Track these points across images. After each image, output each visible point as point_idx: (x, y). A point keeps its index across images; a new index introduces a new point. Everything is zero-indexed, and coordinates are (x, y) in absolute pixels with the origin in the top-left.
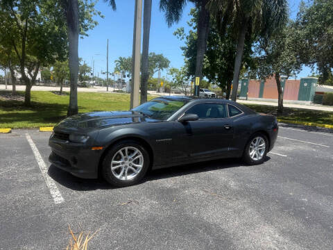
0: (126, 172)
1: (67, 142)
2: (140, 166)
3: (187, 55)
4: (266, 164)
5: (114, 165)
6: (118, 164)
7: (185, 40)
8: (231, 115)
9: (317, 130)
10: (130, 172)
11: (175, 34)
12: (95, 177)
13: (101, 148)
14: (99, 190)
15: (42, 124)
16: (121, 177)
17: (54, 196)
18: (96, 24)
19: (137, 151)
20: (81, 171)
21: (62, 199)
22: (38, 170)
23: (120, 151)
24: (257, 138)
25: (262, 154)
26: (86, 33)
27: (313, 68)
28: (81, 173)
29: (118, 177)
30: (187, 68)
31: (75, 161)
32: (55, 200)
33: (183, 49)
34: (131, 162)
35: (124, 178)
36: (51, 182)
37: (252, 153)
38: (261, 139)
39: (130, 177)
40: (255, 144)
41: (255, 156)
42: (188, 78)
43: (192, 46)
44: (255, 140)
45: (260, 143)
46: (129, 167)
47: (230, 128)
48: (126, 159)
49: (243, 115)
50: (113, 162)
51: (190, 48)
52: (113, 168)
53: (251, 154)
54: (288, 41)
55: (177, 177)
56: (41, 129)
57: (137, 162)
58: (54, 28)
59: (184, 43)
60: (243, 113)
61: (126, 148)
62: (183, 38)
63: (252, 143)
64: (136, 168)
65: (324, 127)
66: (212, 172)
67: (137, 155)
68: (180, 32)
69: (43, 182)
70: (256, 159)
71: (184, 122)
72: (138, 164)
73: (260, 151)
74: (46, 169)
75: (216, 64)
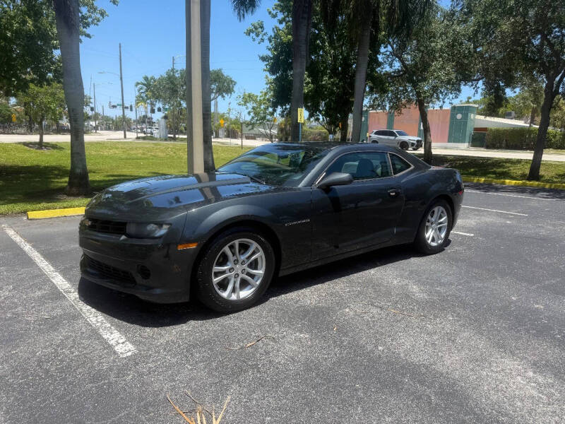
0: (238, 285)
1: (123, 237)
2: (260, 272)
3: (272, 70)
4: (448, 250)
5: (217, 274)
6: (223, 272)
7: (267, 43)
8: (396, 172)
9: (497, 189)
10: (244, 284)
11: (249, 33)
12: (185, 299)
14: (192, 323)
15: (29, 206)
16: (230, 295)
17: (112, 342)
18: (102, 14)
19: (254, 245)
20: (158, 291)
21: (130, 346)
22: (57, 295)
23: (226, 249)
24: (436, 209)
25: (443, 235)
26: (87, 31)
27: (476, 88)
28: (158, 294)
29: (225, 295)
30: (272, 93)
31: (145, 273)
32: (119, 349)
33: (263, 59)
34: (245, 266)
35: (234, 297)
36: (94, 317)
37: (429, 234)
38: (442, 209)
39: (245, 294)
40: (433, 220)
41: (433, 240)
42: (275, 111)
43: (280, 53)
44: (434, 211)
45: (441, 217)
46: (242, 276)
47: (397, 194)
48: (236, 262)
49: (412, 172)
50: (216, 269)
51: (276, 58)
52: (216, 280)
53: (427, 236)
54: (439, 44)
55: (320, 286)
56: (32, 215)
57: (254, 265)
58: (24, 22)
59: (266, 49)
60: (412, 167)
61: (237, 242)
62: (263, 40)
63: (429, 217)
64: (253, 276)
65: (504, 183)
66: (372, 271)
67: (254, 253)
68: (257, 30)
69: (77, 316)
70: (434, 244)
71: (327, 188)
72: (256, 268)
73: (440, 229)
74: (73, 290)
75: (323, 86)
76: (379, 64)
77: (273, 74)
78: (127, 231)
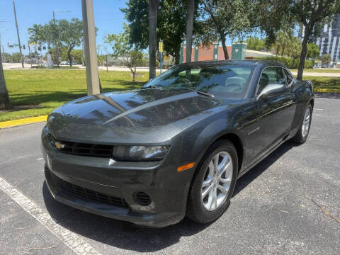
0: (215, 195)
1: (111, 161)
3: (130, 18)
10: (218, 193)
13: (191, 166)
16: (210, 206)
19: (227, 156)
23: (211, 163)
29: (207, 206)
31: (144, 199)
33: (123, 11)
34: (220, 177)
38: (309, 110)
41: (304, 133)
43: (135, 7)
45: (307, 116)
46: (217, 186)
48: (215, 174)
50: (203, 184)
51: (132, 10)
52: (203, 195)
53: (302, 129)
60: (293, 78)
67: (226, 164)
70: (304, 136)
73: (306, 124)
74: (41, 210)
75: (164, 29)
76: (198, 15)
77: (131, 21)
78: (114, 154)
